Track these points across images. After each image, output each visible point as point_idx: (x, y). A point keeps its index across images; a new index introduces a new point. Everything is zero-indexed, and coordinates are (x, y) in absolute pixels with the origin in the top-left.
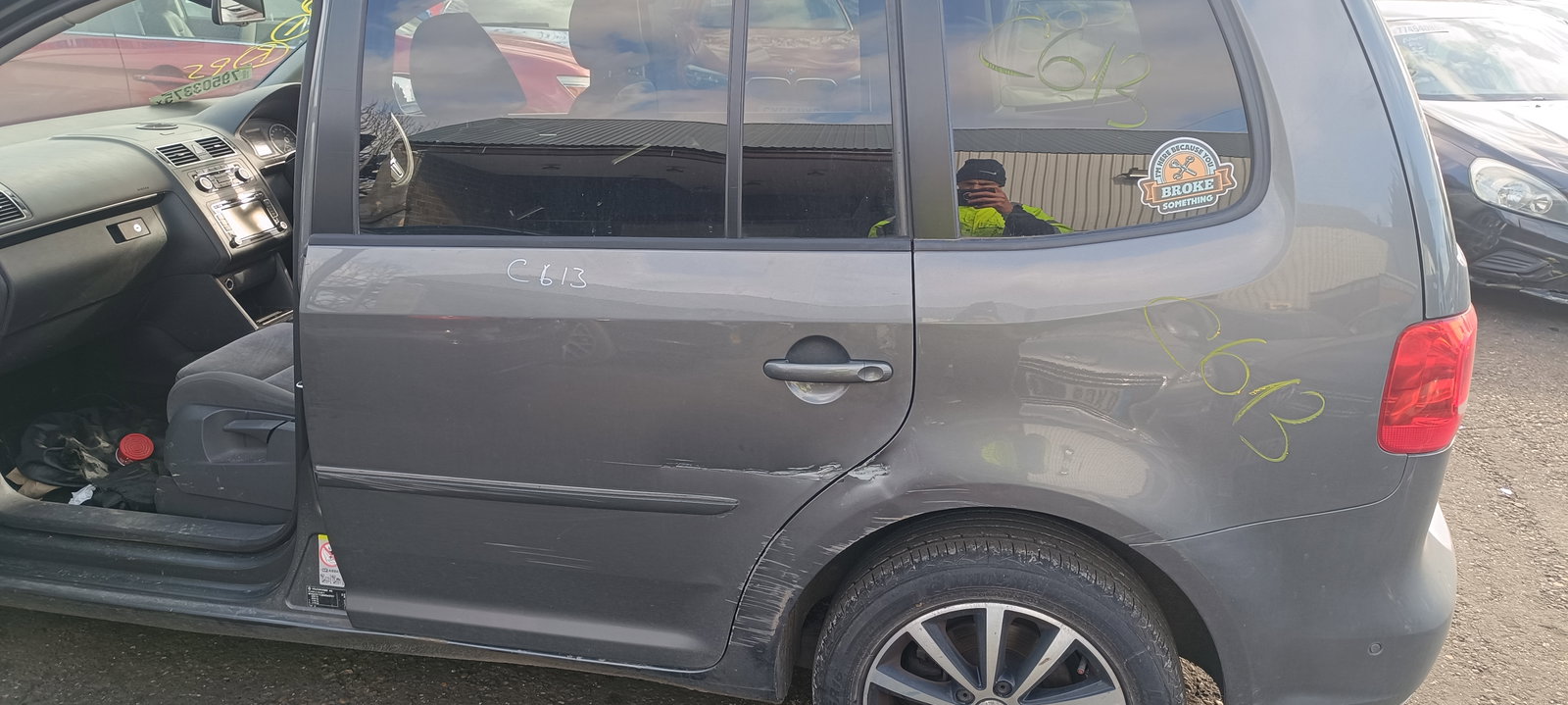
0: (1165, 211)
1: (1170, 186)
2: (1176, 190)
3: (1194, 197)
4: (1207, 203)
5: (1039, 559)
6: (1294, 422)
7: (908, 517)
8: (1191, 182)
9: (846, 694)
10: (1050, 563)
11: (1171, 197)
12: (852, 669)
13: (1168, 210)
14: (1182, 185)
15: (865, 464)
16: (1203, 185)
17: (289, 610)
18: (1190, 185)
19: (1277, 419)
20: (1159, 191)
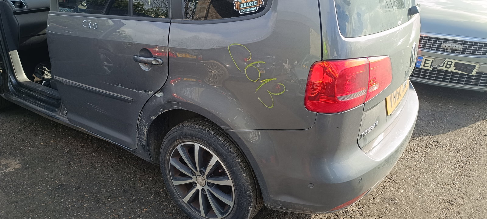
0: (241, 13)
1: (243, 3)
2: (245, 5)
3: (250, 8)
4: (254, 10)
5: (208, 131)
6: (275, 94)
7: (168, 110)
8: (250, 2)
9: (164, 165)
10: (211, 133)
11: (243, 8)
12: (165, 157)
13: (242, 12)
14: (247, 3)
15: (159, 92)
16: (253, 3)
17: (60, 115)
18: (249, 3)
19: (269, 92)
20: (240, 5)
